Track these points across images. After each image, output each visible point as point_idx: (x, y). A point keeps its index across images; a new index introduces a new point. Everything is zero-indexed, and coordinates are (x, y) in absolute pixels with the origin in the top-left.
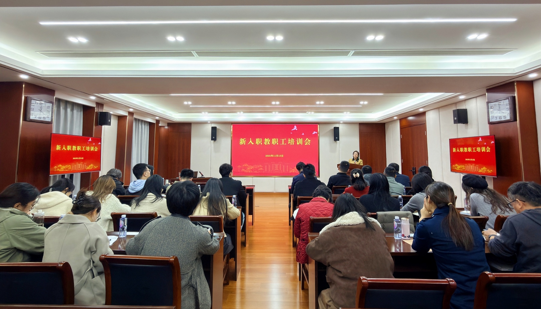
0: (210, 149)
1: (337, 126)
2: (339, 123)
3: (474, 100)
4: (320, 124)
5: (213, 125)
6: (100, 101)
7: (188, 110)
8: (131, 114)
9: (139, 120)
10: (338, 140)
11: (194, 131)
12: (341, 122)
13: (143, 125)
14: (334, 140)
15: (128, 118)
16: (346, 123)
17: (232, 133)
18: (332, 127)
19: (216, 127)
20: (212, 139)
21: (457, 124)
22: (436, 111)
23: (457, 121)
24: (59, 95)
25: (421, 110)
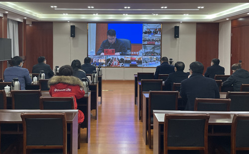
1: (178, 25)
5: (72, 24)
10: (178, 37)
11: (55, 29)
12: (181, 22)
13: (14, 24)
14: (174, 38)
16: (185, 23)
18: (173, 26)
19: (75, 26)
20: (71, 36)
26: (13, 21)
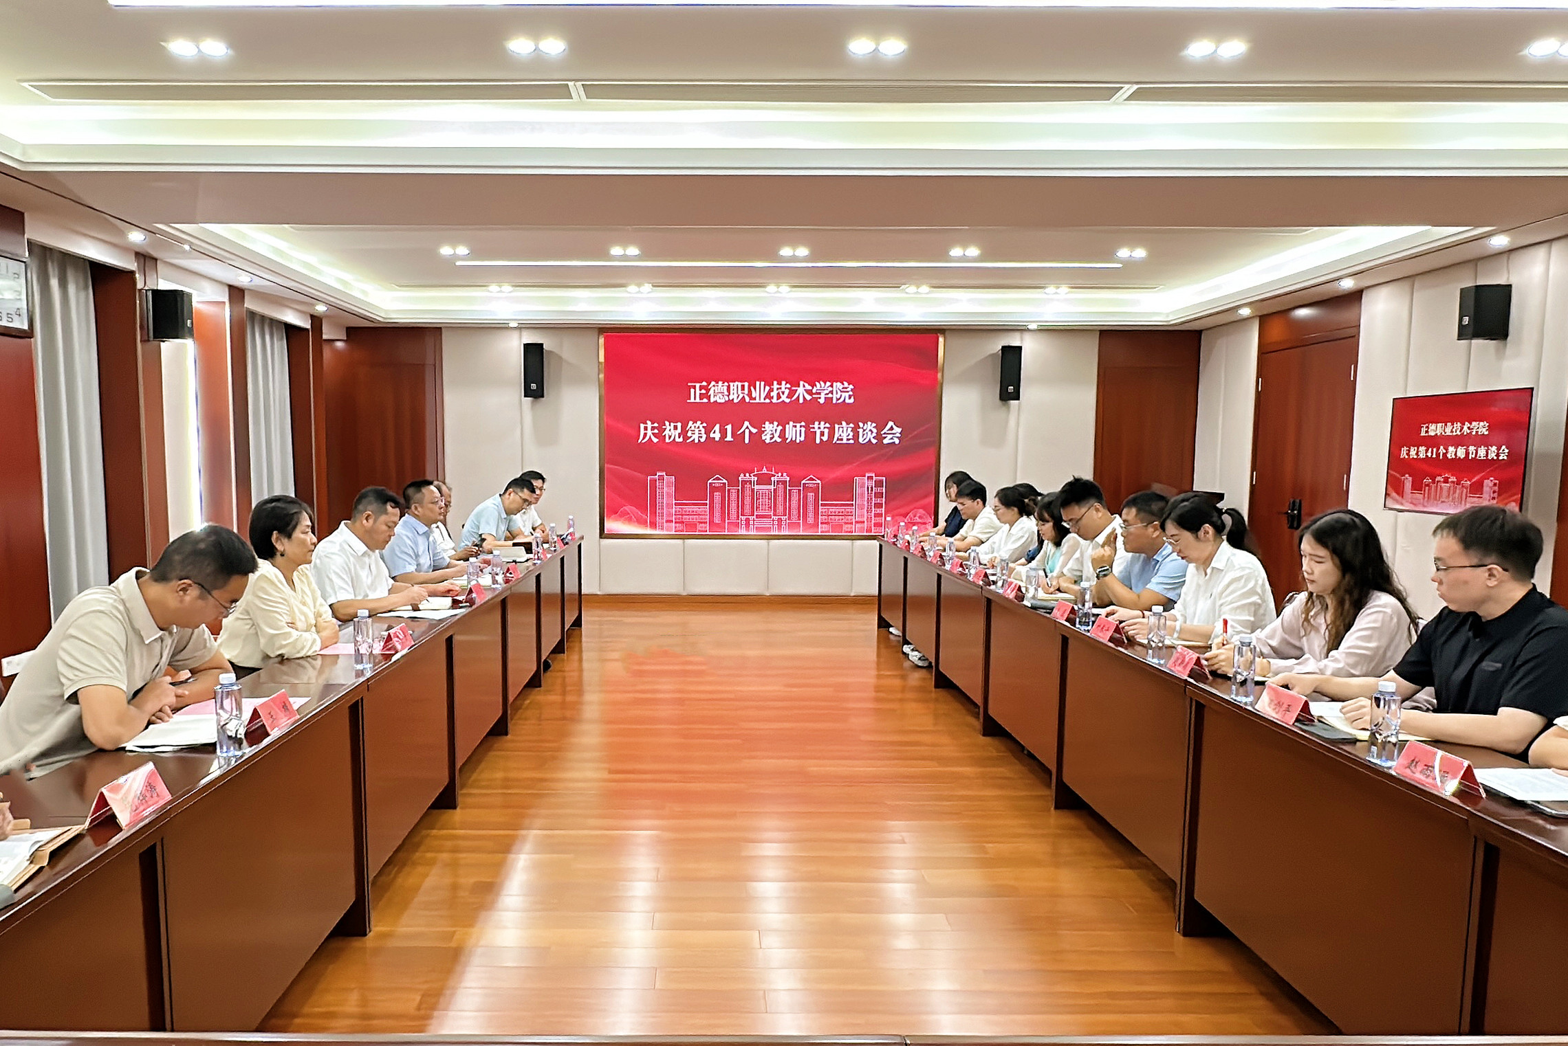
0: (519, 430)
3: (1538, 253)
4: (947, 334)
6: (149, 247)
7: (448, 275)
8: (239, 294)
11: (454, 359)
12: (1033, 326)
16: (1049, 331)
17: (602, 367)
18: (996, 345)
21: (1471, 343)
22: (1405, 286)
23: (1470, 330)
24: (37, 231)
25: (1348, 284)
26: (263, 318)
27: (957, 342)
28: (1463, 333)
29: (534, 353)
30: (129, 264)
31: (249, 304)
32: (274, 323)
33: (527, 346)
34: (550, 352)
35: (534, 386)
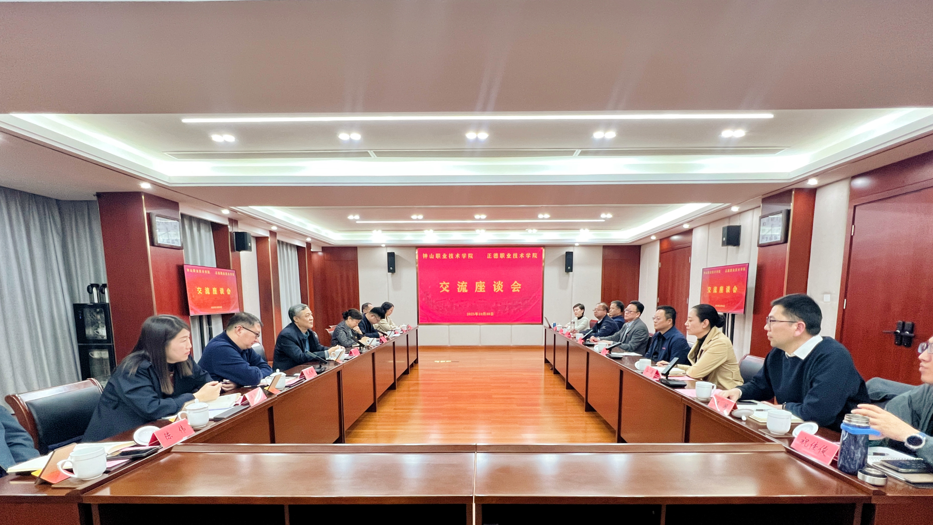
0: (387, 285)
1: (570, 250)
2: (573, 246)
3: (750, 213)
4: (546, 247)
5: (390, 250)
6: (233, 216)
7: (353, 227)
8: (273, 233)
9: (283, 242)
10: (571, 270)
11: (362, 259)
12: (577, 244)
13: (289, 250)
14: (566, 271)
15: (269, 240)
16: (583, 246)
17: (417, 261)
18: (563, 252)
19: (394, 253)
20: (389, 271)
21: (728, 248)
22: (706, 227)
23: (726, 243)
24: (184, 209)
25: (686, 226)
26: (287, 244)
27: (549, 250)
28: (724, 244)
29: (391, 256)
30: (226, 222)
31: (279, 238)
32: (291, 245)
33: (389, 254)
34: (397, 255)
35: (391, 268)
